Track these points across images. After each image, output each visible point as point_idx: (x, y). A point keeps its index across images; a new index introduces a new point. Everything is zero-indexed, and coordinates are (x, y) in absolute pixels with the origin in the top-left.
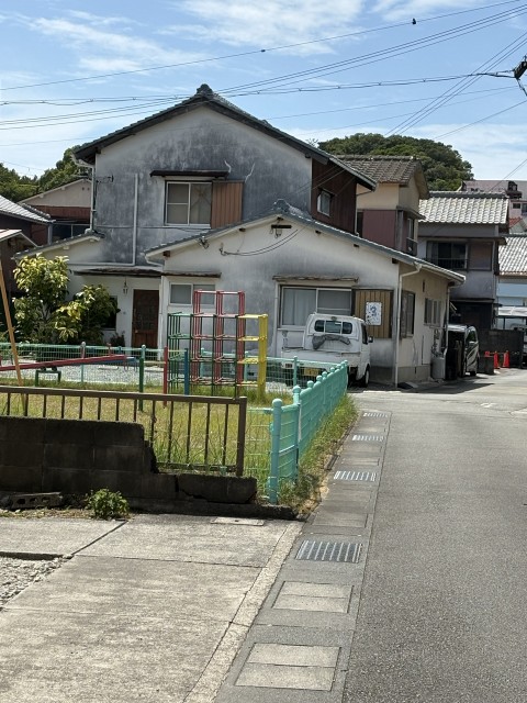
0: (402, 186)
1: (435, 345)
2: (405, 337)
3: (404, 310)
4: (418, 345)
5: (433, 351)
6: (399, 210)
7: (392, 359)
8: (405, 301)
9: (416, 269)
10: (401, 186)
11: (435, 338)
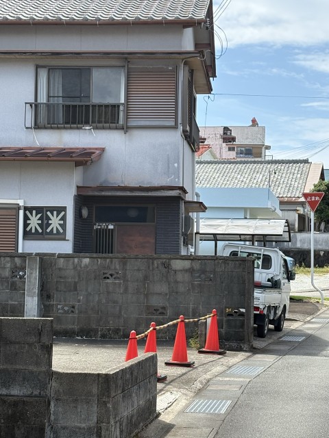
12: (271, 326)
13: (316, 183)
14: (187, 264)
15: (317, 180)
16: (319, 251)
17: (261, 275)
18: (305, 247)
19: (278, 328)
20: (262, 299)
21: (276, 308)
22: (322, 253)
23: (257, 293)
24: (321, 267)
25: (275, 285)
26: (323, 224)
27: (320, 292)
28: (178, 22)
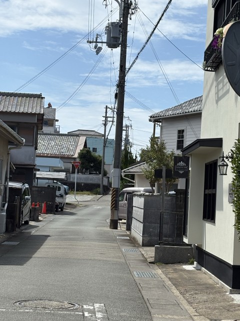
12: (60, 210)
13: (81, 149)
14: (37, 189)
15: (82, 147)
17: (58, 193)
19: (62, 210)
20: (58, 200)
21: (61, 203)
22: (83, 184)
23: (57, 199)
24: (82, 191)
25: (61, 196)
26: (84, 169)
27: (78, 201)
28: (35, 114)
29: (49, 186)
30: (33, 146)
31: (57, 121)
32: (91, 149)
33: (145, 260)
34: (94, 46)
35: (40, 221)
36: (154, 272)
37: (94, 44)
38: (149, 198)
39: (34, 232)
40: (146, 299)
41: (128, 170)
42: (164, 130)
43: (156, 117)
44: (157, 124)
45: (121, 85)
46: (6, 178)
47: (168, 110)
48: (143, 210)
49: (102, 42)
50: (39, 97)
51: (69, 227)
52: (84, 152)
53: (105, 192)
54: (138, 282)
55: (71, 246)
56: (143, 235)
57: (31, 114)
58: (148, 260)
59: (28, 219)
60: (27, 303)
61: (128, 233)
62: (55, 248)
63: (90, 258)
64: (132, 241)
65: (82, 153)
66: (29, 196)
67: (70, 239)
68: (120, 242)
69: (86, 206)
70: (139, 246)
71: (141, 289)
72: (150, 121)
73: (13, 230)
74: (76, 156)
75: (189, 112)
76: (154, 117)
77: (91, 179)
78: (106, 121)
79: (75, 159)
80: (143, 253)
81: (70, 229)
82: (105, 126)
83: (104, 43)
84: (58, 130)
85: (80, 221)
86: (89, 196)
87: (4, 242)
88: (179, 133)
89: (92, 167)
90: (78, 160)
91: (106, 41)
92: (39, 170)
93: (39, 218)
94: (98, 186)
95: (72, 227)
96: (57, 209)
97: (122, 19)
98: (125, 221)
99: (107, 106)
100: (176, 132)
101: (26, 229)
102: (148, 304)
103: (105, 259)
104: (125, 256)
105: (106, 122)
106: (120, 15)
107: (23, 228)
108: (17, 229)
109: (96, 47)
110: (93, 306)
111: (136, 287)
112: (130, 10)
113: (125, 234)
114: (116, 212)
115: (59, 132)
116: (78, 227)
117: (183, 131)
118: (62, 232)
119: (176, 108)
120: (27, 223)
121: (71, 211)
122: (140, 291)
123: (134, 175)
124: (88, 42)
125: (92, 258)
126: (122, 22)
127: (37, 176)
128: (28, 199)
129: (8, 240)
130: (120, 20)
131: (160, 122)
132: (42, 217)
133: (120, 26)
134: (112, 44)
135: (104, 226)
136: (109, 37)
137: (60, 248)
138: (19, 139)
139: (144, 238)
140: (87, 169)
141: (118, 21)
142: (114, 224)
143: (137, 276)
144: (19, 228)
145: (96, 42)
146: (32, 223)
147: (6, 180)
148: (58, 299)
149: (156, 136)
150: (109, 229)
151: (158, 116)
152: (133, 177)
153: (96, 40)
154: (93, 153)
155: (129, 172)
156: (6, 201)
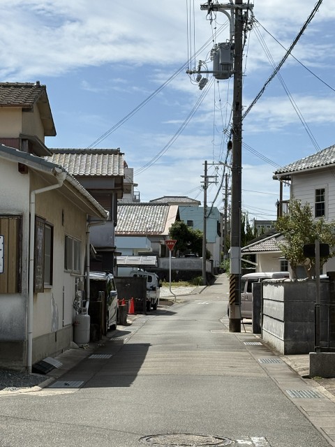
0: (26, 109)
1: (77, 298)
2: (42, 290)
3: (40, 248)
4: (58, 300)
5: (75, 307)
6: (23, 139)
7: (23, 327)
8: (40, 234)
9: (57, 182)
10: (24, 110)
11: (77, 288)
12: (152, 308)
13: (173, 223)
14: (119, 280)
15: (173, 221)
16: (175, 270)
17: (149, 285)
18: (166, 268)
21: (154, 299)
22: (177, 272)
23: (148, 293)
24: (177, 281)
25: (154, 289)
26: (178, 251)
27: (175, 296)
28: (112, 176)
29: (135, 276)
30: (111, 221)
31: (136, 185)
32: (186, 223)
33: (296, 374)
34: (196, 77)
35: (130, 325)
36: (314, 390)
37: (196, 75)
38: (292, 286)
39: (126, 340)
40: (318, 428)
41: (248, 248)
42: (295, 190)
43: (284, 172)
44: (285, 183)
45: (237, 130)
46: (86, 266)
47: (299, 163)
48: (283, 304)
49: (208, 72)
50: (117, 152)
51: (173, 332)
52: (178, 226)
53: (208, 281)
54: (297, 404)
55: (185, 358)
56: (285, 338)
57: (107, 177)
58: (300, 373)
59: (115, 323)
60: (157, 439)
61: (257, 336)
62: (165, 361)
63: (218, 374)
64: (268, 348)
65: (175, 229)
66: (114, 290)
67: (180, 348)
68: (251, 349)
69: (186, 302)
70: (279, 354)
71: (306, 415)
72: (275, 178)
73: (99, 338)
74: (166, 232)
75: (331, 163)
76: (280, 173)
77: (189, 265)
78: (206, 182)
79: (164, 237)
80: (289, 363)
81: (175, 334)
82: (206, 189)
83: (211, 72)
84: (137, 198)
85: (183, 323)
86: (187, 288)
87: (91, 355)
88: (317, 194)
89: (189, 247)
90: (169, 239)
91: (212, 70)
92: (120, 254)
93: (127, 320)
94: (199, 273)
95: (176, 332)
96: (148, 307)
97: (233, 38)
98: (251, 321)
99: (206, 162)
100: (314, 193)
101: (114, 337)
102: (325, 436)
103: (239, 374)
104: (265, 370)
105: (205, 184)
106: (231, 32)
107: (110, 335)
108: (103, 337)
109: (198, 79)
110: (250, 440)
111: (297, 412)
112: (245, 24)
113: (253, 338)
114: (237, 307)
115: (139, 200)
116: (185, 331)
117: (323, 191)
118: (166, 338)
119: (311, 159)
120: (113, 327)
121: (167, 310)
122: (305, 417)
123: (255, 255)
124: (187, 73)
125: (222, 373)
126: (233, 42)
127: (118, 263)
128: (114, 295)
129: (95, 352)
130: (231, 40)
131: (289, 179)
132: (130, 319)
133: (232, 49)
134: (221, 74)
135: (221, 329)
136: (216, 64)
137: (171, 361)
138: (102, 212)
139: (288, 343)
140: (182, 250)
141: (228, 41)
142: (236, 326)
143: (292, 396)
144: (105, 335)
145: (199, 72)
146: (120, 328)
147: (85, 270)
148: (198, 432)
149: (283, 200)
150: (228, 332)
151: (287, 172)
152: (253, 258)
153: (200, 69)
154: (189, 228)
155: (249, 251)
156: (86, 299)
